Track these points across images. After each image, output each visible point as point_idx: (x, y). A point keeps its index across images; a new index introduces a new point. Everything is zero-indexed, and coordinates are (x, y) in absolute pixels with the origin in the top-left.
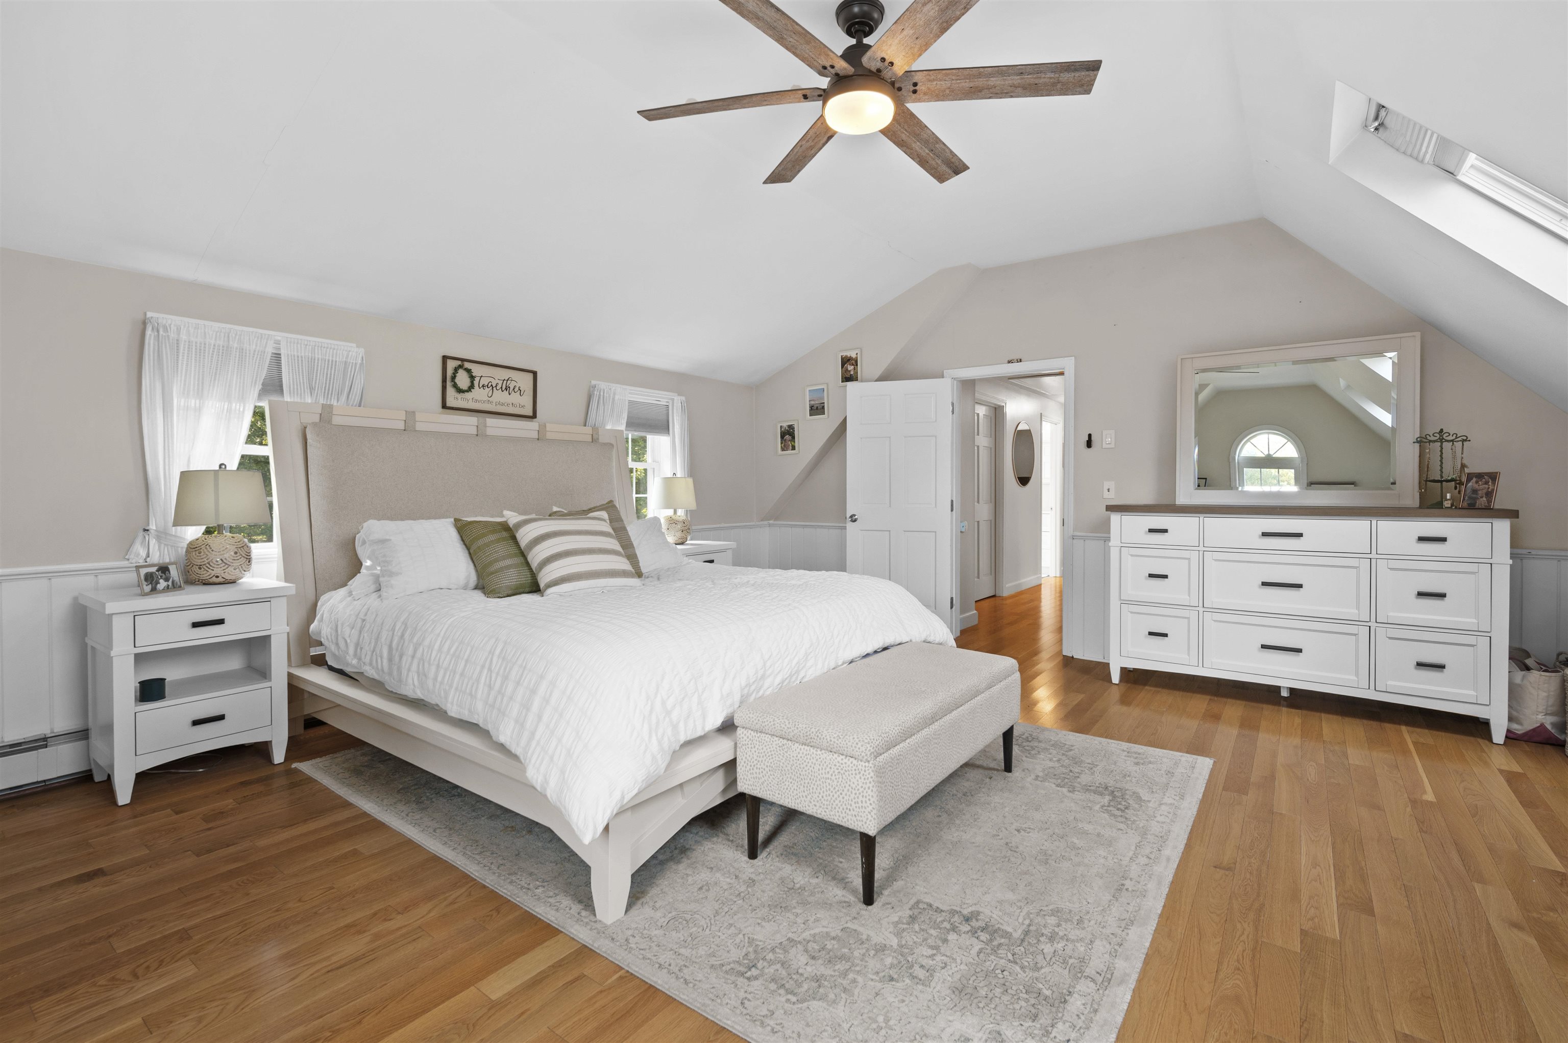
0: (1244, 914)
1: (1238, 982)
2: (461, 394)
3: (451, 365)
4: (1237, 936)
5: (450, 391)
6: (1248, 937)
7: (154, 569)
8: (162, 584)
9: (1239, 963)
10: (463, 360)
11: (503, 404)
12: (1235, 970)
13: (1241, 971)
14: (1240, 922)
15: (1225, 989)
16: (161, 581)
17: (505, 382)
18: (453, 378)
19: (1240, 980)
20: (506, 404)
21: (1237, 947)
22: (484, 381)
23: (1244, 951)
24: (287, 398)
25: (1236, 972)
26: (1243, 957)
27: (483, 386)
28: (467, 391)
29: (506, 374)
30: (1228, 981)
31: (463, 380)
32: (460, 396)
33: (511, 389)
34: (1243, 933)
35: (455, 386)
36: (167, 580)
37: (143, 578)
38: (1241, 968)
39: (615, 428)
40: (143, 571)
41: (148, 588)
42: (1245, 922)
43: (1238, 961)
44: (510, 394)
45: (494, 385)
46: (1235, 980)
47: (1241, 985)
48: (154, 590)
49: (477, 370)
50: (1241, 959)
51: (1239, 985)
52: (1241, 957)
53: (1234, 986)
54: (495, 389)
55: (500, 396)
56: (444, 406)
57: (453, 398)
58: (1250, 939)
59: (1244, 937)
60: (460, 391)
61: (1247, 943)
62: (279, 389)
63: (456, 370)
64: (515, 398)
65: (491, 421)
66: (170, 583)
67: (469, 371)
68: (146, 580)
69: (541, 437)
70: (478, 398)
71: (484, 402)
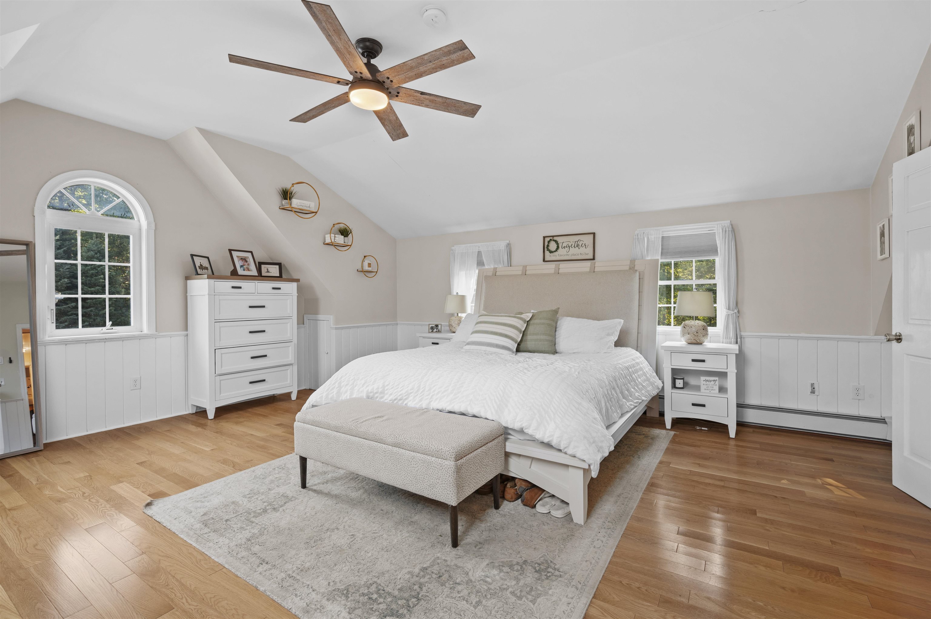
0: (201, 613)
1: (161, 581)
2: (552, 253)
3: (547, 240)
4: (188, 598)
5: (547, 253)
6: (183, 603)
7: (434, 325)
8: (435, 330)
9: (171, 588)
10: (553, 236)
11: (575, 255)
12: (168, 584)
13: (165, 586)
14: (196, 606)
15: (162, 574)
16: (435, 329)
17: (576, 242)
18: (548, 246)
19: (161, 583)
20: (577, 255)
21: (180, 593)
22: (565, 245)
23: (175, 595)
24: (486, 267)
25: (167, 584)
26: (172, 592)
27: (564, 247)
28: (555, 251)
29: (576, 238)
30: (165, 577)
31: (553, 246)
32: (552, 254)
33: (580, 245)
34: (187, 602)
35: (548, 250)
36: (437, 329)
37: (430, 327)
38: (166, 587)
39: (653, 258)
40: (431, 326)
41: (431, 331)
42: (195, 609)
43: (172, 589)
44: (579, 249)
45: (570, 246)
46: (163, 581)
47: (158, 581)
48: (432, 331)
49: (559, 240)
50: (171, 590)
51: (159, 581)
52: (173, 591)
53: (160, 579)
54: (570, 247)
55: (573, 251)
56: (544, 261)
57: (548, 256)
58: (180, 603)
59: (184, 601)
60: (551, 252)
61: (179, 599)
62: (483, 264)
63: (549, 242)
64: (583, 250)
65: (563, 265)
66: (438, 330)
67: (556, 242)
68: (431, 328)
69: (593, 270)
70: (562, 253)
71: (565, 255)
